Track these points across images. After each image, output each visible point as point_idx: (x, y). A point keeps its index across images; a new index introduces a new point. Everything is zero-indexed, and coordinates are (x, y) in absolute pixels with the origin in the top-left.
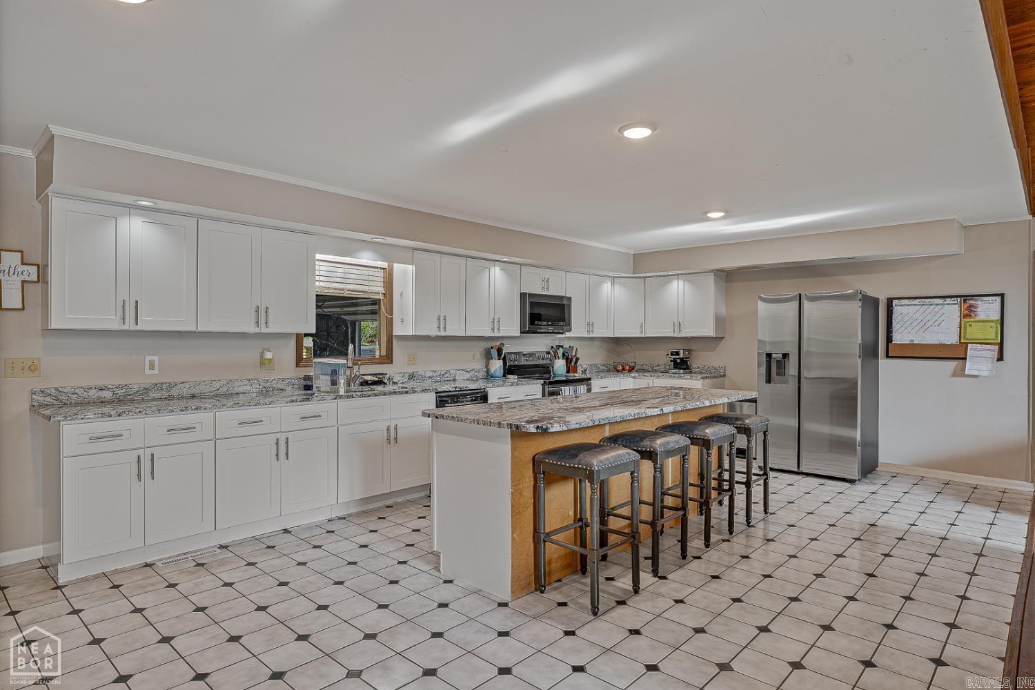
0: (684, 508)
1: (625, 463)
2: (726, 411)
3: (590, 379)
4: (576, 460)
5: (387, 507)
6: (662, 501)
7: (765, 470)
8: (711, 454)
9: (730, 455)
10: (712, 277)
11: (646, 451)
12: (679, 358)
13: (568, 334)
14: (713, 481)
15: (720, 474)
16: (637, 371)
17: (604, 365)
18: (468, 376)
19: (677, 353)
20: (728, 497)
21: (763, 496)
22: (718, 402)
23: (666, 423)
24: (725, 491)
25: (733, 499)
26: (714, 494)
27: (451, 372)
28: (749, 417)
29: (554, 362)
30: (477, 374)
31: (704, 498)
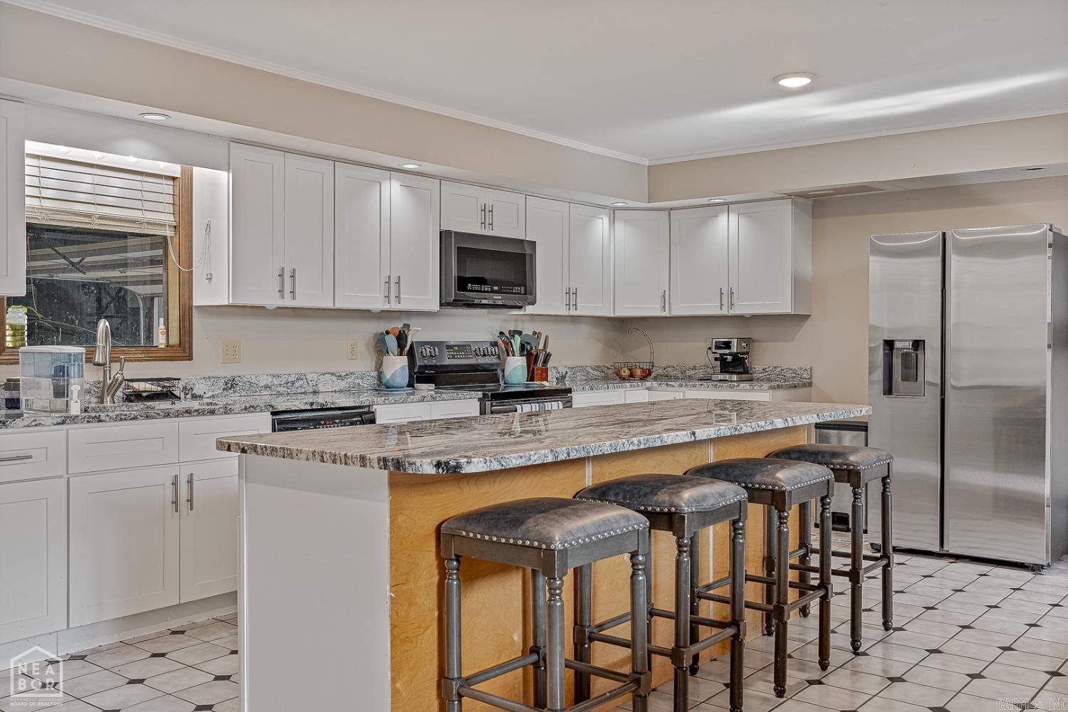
0: (735, 622)
1: (618, 536)
2: (813, 442)
3: (569, 391)
4: (520, 531)
5: (174, 633)
6: (694, 610)
7: (884, 552)
8: (786, 518)
9: (821, 526)
10: (787, 207)
11: (662, 513)
12: (730, 354)
13: (530, 310)
14: (790, 571)
15: (803, 558)
16: (655, 379)
17: (596, 368)
18: (342, 385)
19: (727, 345)
20: (818, 600)
21: (880, 598)
22: (799, 423)
23: (704, 463)
24: (813, 588)
25: (828, 603)
26: (792, 595)
27: (309, 377)
28: (855, 450)
29: (505, 361)
30: (360, 381)
31: (775, 603)
